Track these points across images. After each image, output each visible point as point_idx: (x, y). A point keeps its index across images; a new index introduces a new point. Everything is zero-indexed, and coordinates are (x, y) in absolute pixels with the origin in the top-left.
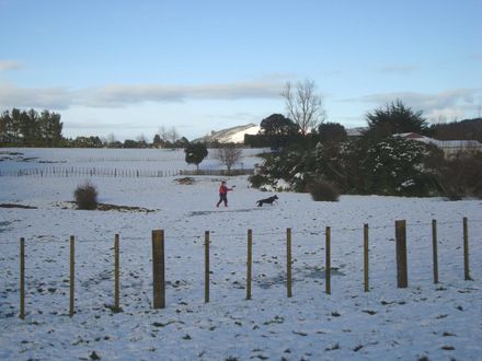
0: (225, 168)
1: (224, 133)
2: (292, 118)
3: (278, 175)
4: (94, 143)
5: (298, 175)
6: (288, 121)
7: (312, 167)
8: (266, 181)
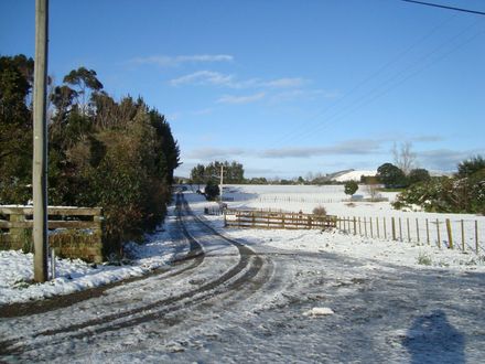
0: (370, 197)
1: (334, 175)
2: (397, 165)
3: (411, 201)
4: (263, 181)
5: (427, 202)
6: (395, 168)
7: (435, 196)
8: (403, 205)
